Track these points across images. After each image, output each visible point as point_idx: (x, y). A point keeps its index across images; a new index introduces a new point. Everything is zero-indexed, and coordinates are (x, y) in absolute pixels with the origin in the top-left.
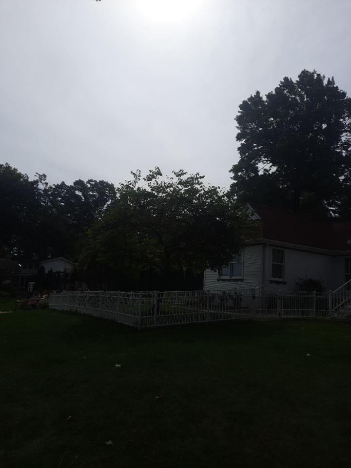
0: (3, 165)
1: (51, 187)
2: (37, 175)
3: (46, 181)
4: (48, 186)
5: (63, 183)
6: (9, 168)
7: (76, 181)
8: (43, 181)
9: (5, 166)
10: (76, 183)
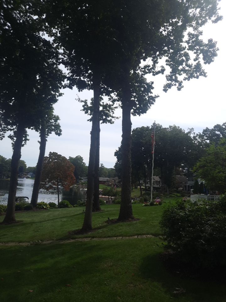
0: (172, 126)
1: (197, 135)
2: (189, 129)
3: (194, 132)
4: (196, 134)
5: (207, 128)
6: (176, 127)
7: (215, 126)
8: (192, 132)
9: (173, 126)
10: (215, 127)
